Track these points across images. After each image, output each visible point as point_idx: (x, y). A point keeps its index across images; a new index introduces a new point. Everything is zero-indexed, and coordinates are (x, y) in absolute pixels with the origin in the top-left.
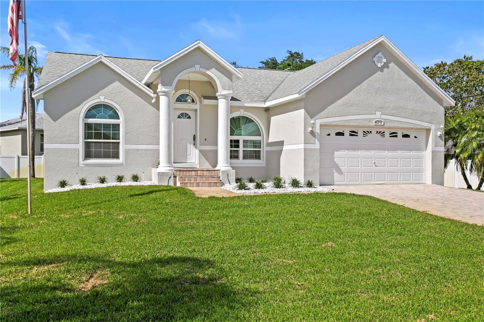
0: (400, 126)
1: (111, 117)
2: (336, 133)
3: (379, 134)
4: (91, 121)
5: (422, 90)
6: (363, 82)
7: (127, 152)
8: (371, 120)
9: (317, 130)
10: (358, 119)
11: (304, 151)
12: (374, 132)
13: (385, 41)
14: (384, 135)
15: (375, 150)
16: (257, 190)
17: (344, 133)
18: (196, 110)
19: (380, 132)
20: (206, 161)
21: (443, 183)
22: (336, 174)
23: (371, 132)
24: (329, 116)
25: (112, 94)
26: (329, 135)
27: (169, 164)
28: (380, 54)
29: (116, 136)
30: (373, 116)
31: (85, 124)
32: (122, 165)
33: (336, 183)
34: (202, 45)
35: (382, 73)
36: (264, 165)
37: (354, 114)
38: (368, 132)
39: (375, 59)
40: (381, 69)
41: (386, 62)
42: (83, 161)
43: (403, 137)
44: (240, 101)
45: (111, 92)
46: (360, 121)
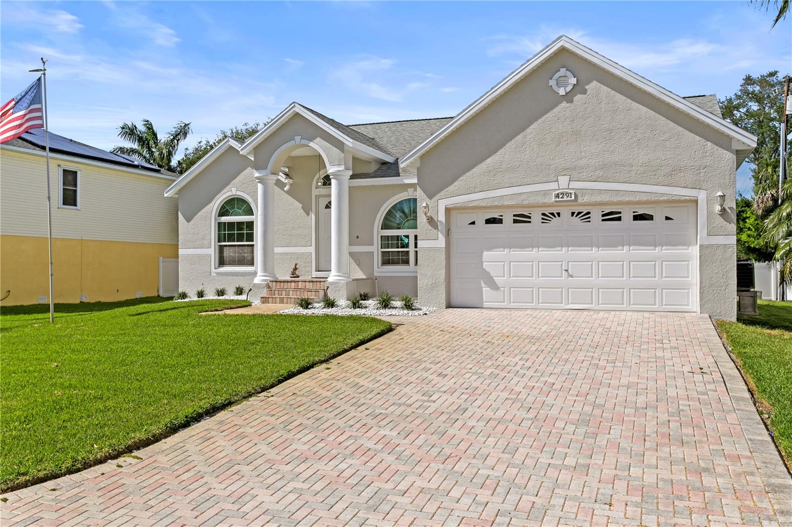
0: (616, 199)
1: (245, 213)
2: (486, 220)
3: (576, 216)
4: (225, 219)
5: (672, 124)
6: (529, 126)
8: (546, 193)
9: (441, 217)
11: (420, 251)
12: (566, 213)
13: (567, 46)
14: (589, 218)
17: (502, 219)
19: (579, 213)
20: (359, 269)
22: (486, 290)
23: (559, 214)
24: (462, 192)
25: (244, 184)
26: (473, 223)
27: (265, 273)
28: (563, 71)
30: (553, 186)
31: (218, 223)
33: (485, 305)
34: (298, 109)
35: (572, 105)
37: (511, 185)
38: (553, 214)
39: (552, 83)
40: (569, 97)
41: (576, 83)
42: (215, 269)
43: (635, 220)
45: (244, 182)
46: (523, 197)
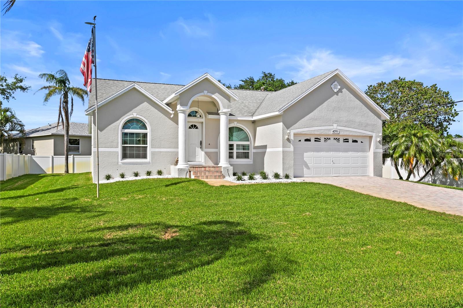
0: (351, 134)
1: (140, 128)
2: (305, 140)
4: (127, 131)
5: (366, 108)
6: (324, 102)
7: (153, 153)
8: (330, 130)
9: (292, 138)
10: (321, 130)
11: (283, 152)
12: (332, 139)
13: (339, 73)
14: (339, 141)
15: (333, 151)
16: (250, 181)
17: (310, 140)
18: (202, 123)
19: (336, 139)
20: (210, 160)
21: (382, 175)
22: (305, 169)
23: (330, 138)
24: (300, 127)
25: (142, 111)
26: (300, 141)
28: (336, 83)
29: (145, 142)
30: (331, 127)
31: (123, 133)
32: (149, 163)
33: (305, 176)
34: (209, 77)
35: (338, 96)
36: (252, 163)
37: (318, 126)
38: (328, 138)
39: (332, 86)
40: (337, 93)
41: (340, 88)
42: (121, 160)
43: (353, 142)
44: (235, 116)
45: (141, 110)
46: (322, 131)
